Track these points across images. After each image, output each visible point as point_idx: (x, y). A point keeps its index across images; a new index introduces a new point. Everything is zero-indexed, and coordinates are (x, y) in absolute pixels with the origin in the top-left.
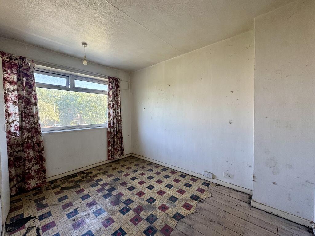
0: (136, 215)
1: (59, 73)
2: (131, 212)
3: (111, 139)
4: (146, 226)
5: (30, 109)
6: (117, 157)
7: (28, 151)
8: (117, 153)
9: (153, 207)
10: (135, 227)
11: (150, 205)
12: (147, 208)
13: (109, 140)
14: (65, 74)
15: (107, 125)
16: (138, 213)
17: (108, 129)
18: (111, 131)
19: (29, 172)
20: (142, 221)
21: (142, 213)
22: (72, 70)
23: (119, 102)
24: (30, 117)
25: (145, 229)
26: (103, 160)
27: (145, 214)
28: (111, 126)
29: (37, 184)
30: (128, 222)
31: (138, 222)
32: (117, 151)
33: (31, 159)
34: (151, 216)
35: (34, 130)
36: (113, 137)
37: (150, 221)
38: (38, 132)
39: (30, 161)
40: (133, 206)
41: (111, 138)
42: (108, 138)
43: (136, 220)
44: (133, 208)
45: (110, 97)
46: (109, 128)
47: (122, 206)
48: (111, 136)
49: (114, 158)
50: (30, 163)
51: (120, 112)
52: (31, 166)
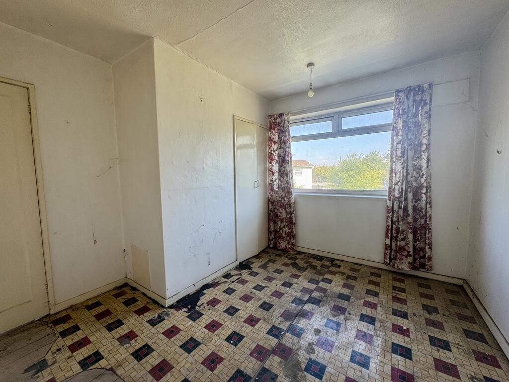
0: (271, 350)
1: (321, 116)
2: (274, 341)
3: (392, 224)
4: (249, 372)
5: (285, 168)
6: (403, 267)
7: (280, 210)
8: (404, 257)
9: (296, 376)
10: (246, 356)
11: (301, 370)
12: (290, 364)
13: (388, 224)
14: (329, 114)
15: (387, 193)
16: (274, 352)
17: (388, 201)
18: (393, 207)
19: (279, 231)
20: (259, 362)
21: (277, 359)
22: (329, 107)
23: (425, 141)
24: (284, 175)
25: (245, 371)
26: (374, 259)
27: (275, 364)
28: (394, 196)
29: (286, 247)
30: (255, 343)
31: (256, 358)
32: (406, 253)
33: (283, 219)
34: (274, 377)
35: (286, 190)
36: (398, 221)
37: (260, 376)
38: (289, 193)
39: (282, 221)
40: (288, 340)
41: (392, 221)
42: (387, 221)
43: (260, 353)
44: (283, 341)
45: (397, 133)
46: (390, 200)
47: (284, 326)
48: (392, 218)
49: (394, 266)
50: (281, 223)
51: (425, 166)
52: (282, 226)
